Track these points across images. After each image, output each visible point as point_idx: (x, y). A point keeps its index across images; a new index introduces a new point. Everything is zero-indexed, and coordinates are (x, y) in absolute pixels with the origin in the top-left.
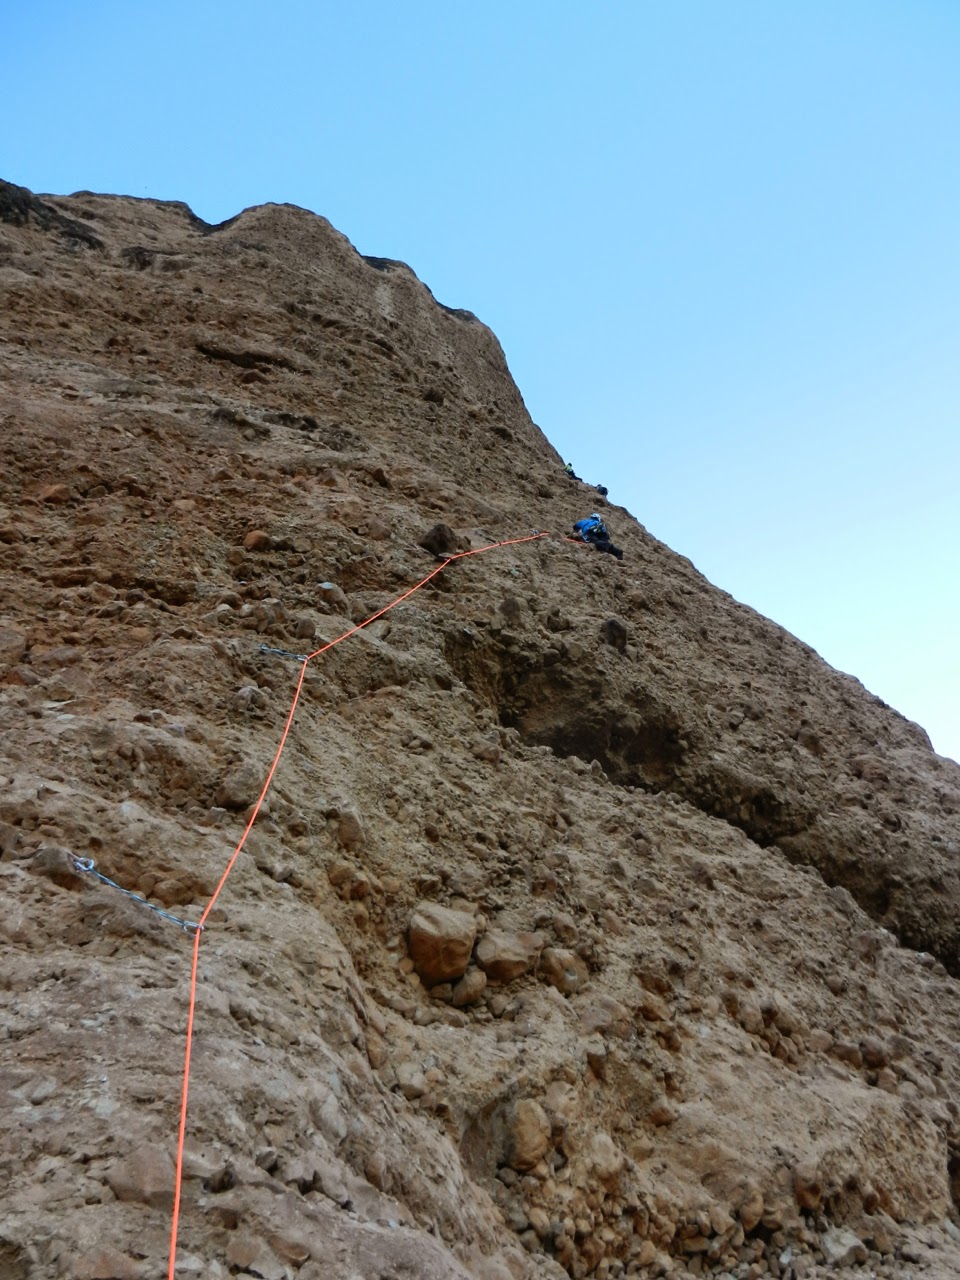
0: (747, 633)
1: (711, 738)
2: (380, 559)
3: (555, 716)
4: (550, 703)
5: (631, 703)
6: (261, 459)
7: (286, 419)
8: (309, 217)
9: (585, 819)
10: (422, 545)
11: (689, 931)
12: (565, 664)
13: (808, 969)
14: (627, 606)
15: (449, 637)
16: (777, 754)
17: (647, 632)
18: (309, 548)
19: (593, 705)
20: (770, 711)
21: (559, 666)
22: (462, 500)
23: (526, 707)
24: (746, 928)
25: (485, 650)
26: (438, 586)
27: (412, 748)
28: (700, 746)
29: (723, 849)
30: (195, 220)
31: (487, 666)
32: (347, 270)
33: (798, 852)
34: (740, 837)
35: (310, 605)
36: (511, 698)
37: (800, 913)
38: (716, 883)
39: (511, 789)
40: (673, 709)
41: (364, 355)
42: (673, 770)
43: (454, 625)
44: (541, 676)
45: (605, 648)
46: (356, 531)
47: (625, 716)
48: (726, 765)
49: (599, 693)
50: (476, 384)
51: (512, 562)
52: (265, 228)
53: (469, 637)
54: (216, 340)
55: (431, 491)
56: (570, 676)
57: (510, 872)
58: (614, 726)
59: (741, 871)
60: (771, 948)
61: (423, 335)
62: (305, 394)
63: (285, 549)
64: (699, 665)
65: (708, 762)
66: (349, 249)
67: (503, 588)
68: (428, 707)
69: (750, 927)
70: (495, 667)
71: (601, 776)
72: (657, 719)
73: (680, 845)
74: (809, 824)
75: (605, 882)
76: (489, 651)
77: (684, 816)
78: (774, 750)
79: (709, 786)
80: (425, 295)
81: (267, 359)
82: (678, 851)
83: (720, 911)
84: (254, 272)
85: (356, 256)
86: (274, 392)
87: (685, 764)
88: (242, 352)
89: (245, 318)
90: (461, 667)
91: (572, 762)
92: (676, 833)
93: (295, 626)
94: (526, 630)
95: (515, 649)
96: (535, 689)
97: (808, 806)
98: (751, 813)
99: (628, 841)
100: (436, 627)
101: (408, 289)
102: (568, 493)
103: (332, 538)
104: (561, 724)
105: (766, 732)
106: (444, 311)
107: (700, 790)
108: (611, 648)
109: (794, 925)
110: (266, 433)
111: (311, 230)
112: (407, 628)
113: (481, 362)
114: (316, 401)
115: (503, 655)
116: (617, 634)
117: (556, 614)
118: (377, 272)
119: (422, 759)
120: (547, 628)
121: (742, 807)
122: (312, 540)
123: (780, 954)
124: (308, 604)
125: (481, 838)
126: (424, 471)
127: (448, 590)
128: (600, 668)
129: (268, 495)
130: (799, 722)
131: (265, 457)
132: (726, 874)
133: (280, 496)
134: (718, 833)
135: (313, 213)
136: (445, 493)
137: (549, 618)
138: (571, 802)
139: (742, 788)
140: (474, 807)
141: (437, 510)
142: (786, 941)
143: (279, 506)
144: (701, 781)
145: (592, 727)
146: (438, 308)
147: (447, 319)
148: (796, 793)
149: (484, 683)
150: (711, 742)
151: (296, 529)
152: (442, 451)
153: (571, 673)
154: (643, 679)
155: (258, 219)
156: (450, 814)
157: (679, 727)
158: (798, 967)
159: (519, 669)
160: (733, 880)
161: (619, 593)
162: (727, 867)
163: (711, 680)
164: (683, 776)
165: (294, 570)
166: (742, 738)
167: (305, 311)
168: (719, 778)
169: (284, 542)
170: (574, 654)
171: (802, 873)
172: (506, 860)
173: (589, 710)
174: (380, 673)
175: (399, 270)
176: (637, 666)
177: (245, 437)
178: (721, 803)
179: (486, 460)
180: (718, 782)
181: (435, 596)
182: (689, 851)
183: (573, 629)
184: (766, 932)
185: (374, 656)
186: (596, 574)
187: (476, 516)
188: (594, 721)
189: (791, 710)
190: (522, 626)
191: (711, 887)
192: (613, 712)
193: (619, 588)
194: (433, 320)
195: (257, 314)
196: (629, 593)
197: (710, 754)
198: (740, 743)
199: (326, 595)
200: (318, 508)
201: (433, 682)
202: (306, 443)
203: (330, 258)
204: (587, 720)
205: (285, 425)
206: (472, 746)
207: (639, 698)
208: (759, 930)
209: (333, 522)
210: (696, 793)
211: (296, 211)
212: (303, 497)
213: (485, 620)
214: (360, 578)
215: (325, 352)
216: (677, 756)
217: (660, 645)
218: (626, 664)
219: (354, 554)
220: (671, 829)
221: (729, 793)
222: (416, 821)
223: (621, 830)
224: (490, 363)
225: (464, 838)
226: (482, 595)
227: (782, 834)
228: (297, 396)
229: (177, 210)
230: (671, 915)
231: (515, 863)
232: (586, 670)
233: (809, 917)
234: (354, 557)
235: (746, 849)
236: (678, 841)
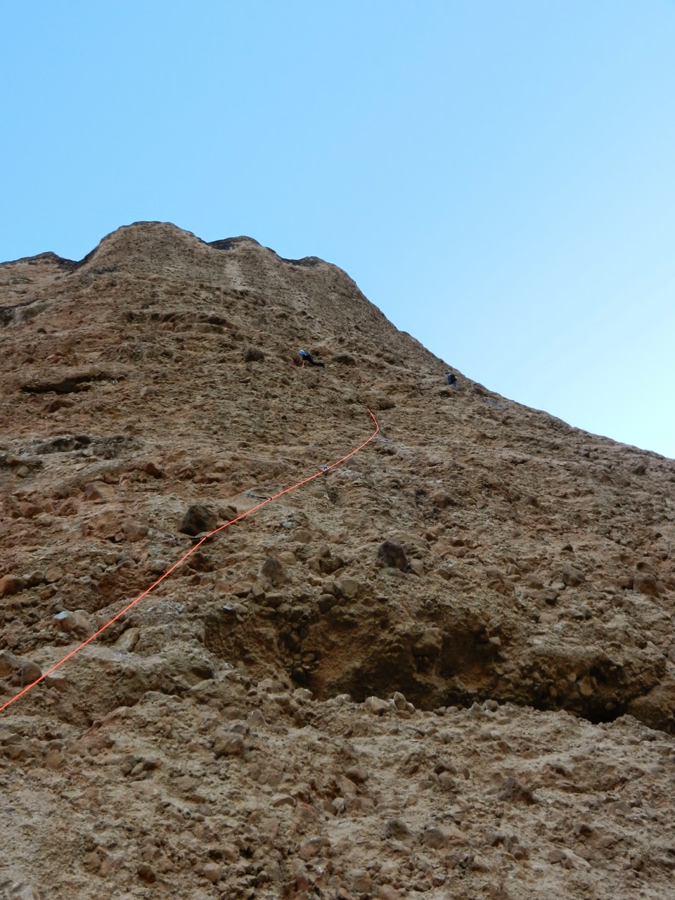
0: (590, 481)
1: (525, 624)
2: (137, 561)
3: (349, 658)
4: (340, 647)
5: (425, 619)
6: (35, 492)
7: (59, 445)
8: (156, 227)
9: (382, 768)
10: (182, 531)
11: (485, 877)
12: (342, 605)
13: (655, 864)
14: (431, 509)
15: (210, 621)
16: (606, 615)
17: (455, 529)
18: (61, 575)
19: (384, 635)
20: (600, 567)
21: (336, 609)
22: (239, 464)
23: (316, 659)
24: (572, 839)
25: (253, 620)
26: (199, 569)
27: (135, 774)
28: (516, 636)
29: (550, 746)
30: (62, 262)
31: (260, 634)
32: (196, 260)
33: (658, 709)
34: (569, 726)
35: (49, 640)
36: (297, 656)
37: (645, 794)
38: (536, 795)
39: (263, 777)
40: (472, 610)
41: (192, 338)
42: (493, 670)
43: (212, 606)
44: (321, 625)
45: (386, 575)
46: (112, 540)
47: (422, 634)
48: (548, 647)
49: (388, 621)
50: (334, 317)
51: (286, 511)
52: (120, 249)
53: (231, 613)
54: (36, 377)
55: (206, 466)
56: (352, 615)
57: (255, 884)
58: (413, 649)
59: (569, 767)
60: (605, 854)
61: (276, 291)
62: (108, 404)
63: (37, 584)
64: (516, 544)
65: (529, 650)
66: (195, 242)
67: (265, 548)
68: (156, 719)
69: (577, 837)
70: (270, 632)
71: (407, 708)
72: (459, 625)
73: (498, 759)
74: (660, 677)
75: (383, 850)
76: (258, 619)
77: (502, 723)
78: (601, 611)
79: (537, 675)
80: (270, 256)
81: (87, 378)
82: (496, 767)
83: (540, 829)
84: (105, 294)
85: (202, 245)
86: (78, 412)
87: (505, 660)
88: (62, 380)
89: (78, 343)
90: (232, 644)
91: (369, 705)
92: (491, 747)
93: (19, 674)
94: (294, 585)
95: (285, 607)
96: (320, 639)
97: (652, 658)
98: (593, 686)
99: (431, 778)
100: (192, 615)
101: (254, 257)
102: (410, 397)
103: (84, 557)
104: (358, 664)
105: (591, 594)
106: (290, 265)
107: (528, 682)
108: (392, 570)
109: (636, 813)
110: (39, 465)
111: (159, 237)
112: (157, 628)
113: (333, 296)
114: (119, 407)
115: (275, 618)
116: (393, 554)
117: (327, 555)
118: (223, 252)
119: (145, 784)
120: (320, 573)
121: (581, 683)
122: (62, 566)
123: (617, 859)
124: (45, 641)
125: (215, 856)
126: (198, 448)
127: (211, 569)
128: (381, 595)
129: (24, 532)
130: (635, 567)
131: (39, 489)
132: (552, 777)
133: (33, 531)
134: (543, 729)
135: (159, 223)
136: (220, 464)
137: (320, 562)
138: (364, 755)
139: (573, 665)
140: (207, 819)
141: (215, 483)
142: (621, 840)
143: (34, 540)
144: (527, 672)
145: (390, 657)
146: (284, 264)
147: (294, 270)
148: (636, 650)
149: (262, 651)
150: (526, 629)
151: (46, 561)
152: (244, 413)
153: (352, 610)
154: (432, 591)
155: (113, 244)
156: (173, 840)
157: (484, 627)
158: (640, 867)
159: (296, 626)
160: (562, 781)
161: (422, 498)
162: (552, 769)
163: (531, 556)
164: (506, 672)
165: (47, 602)
166: (562, 610)
167: (143, 315)
168: (545, 662)
169: (33, 578)
170: (350, 592)
171: (647, 743)
172: (248, 871)
173: (382, 642)
174: (125, 689)
175: (243, 244)
176: (425, 578)
177: (20, 476)
178: (556, 687)
179: (308, 400)
180: (545, 667)
181: (197, 581)
182: (511, 761)
183: (347, 564)
184: (597, 837)
185: (115, 674)
186: (395, 487)
187: (254, 476)
188: (391, 650)
189: (623, 558)
190: (288, 581)
191: (529, 800)
192: (407, 635)
193: (421, 493)
194: (281, 276)
195: (89, 336)
196: (431, 496)
197: (529, 640)
198: (562, 616)
199: (62, 625)
200: (73, 529)
201: (192, 676)
202: (78, 462)
203: (179, 255)
204: (383, 651)
205: (60, 450)
206: (213, 744)
207: (432, 611)
208: (588, 837)
209: (88, 539)
210: (526, 686)
211: (144, 226)
212: (58, 523)
213: (246, 590)
214: (119, 587)
215: (146, 352)
216: (494, 655)
217: (470, 538)
218: (412, 580)
219: (108, 564)
220: (486, 744)
221: (561, 674)
222: (125, 868)
223: (422, 767)
224: (343, 294)
225: (193, 863)
226: (244, 563)
227: (635, 696)
228: (99, 409)
229: (46, 260)
230: (461, 865)
231: (260, 870)
232: (367, 602)
233: (655, 796)
234: (110, 568)
235: (579, 736)
236: (496, 755)
